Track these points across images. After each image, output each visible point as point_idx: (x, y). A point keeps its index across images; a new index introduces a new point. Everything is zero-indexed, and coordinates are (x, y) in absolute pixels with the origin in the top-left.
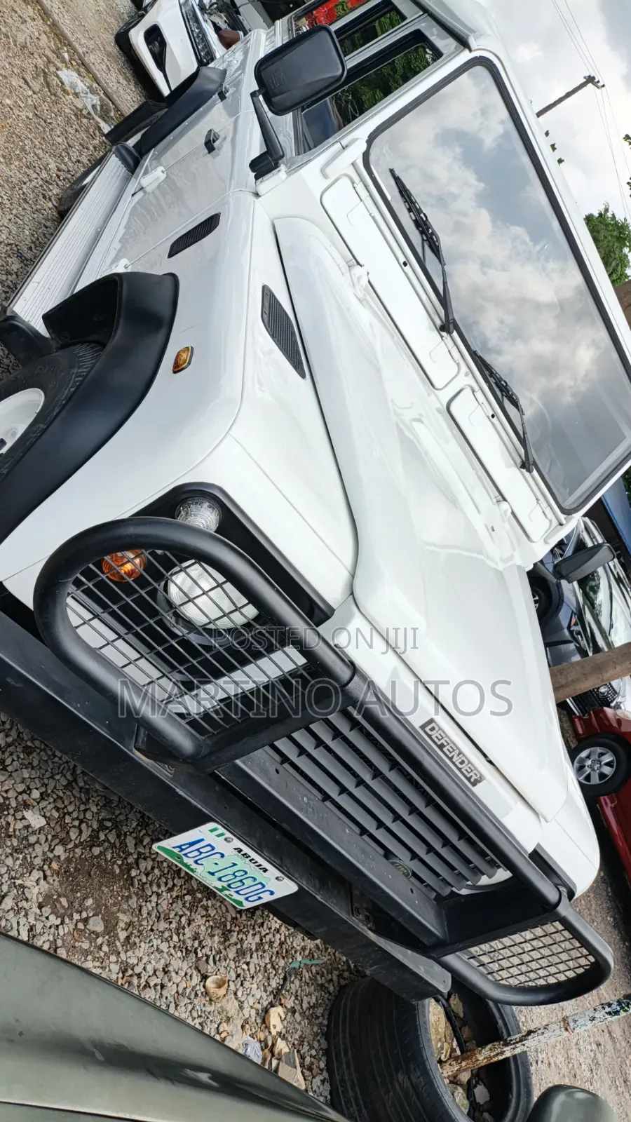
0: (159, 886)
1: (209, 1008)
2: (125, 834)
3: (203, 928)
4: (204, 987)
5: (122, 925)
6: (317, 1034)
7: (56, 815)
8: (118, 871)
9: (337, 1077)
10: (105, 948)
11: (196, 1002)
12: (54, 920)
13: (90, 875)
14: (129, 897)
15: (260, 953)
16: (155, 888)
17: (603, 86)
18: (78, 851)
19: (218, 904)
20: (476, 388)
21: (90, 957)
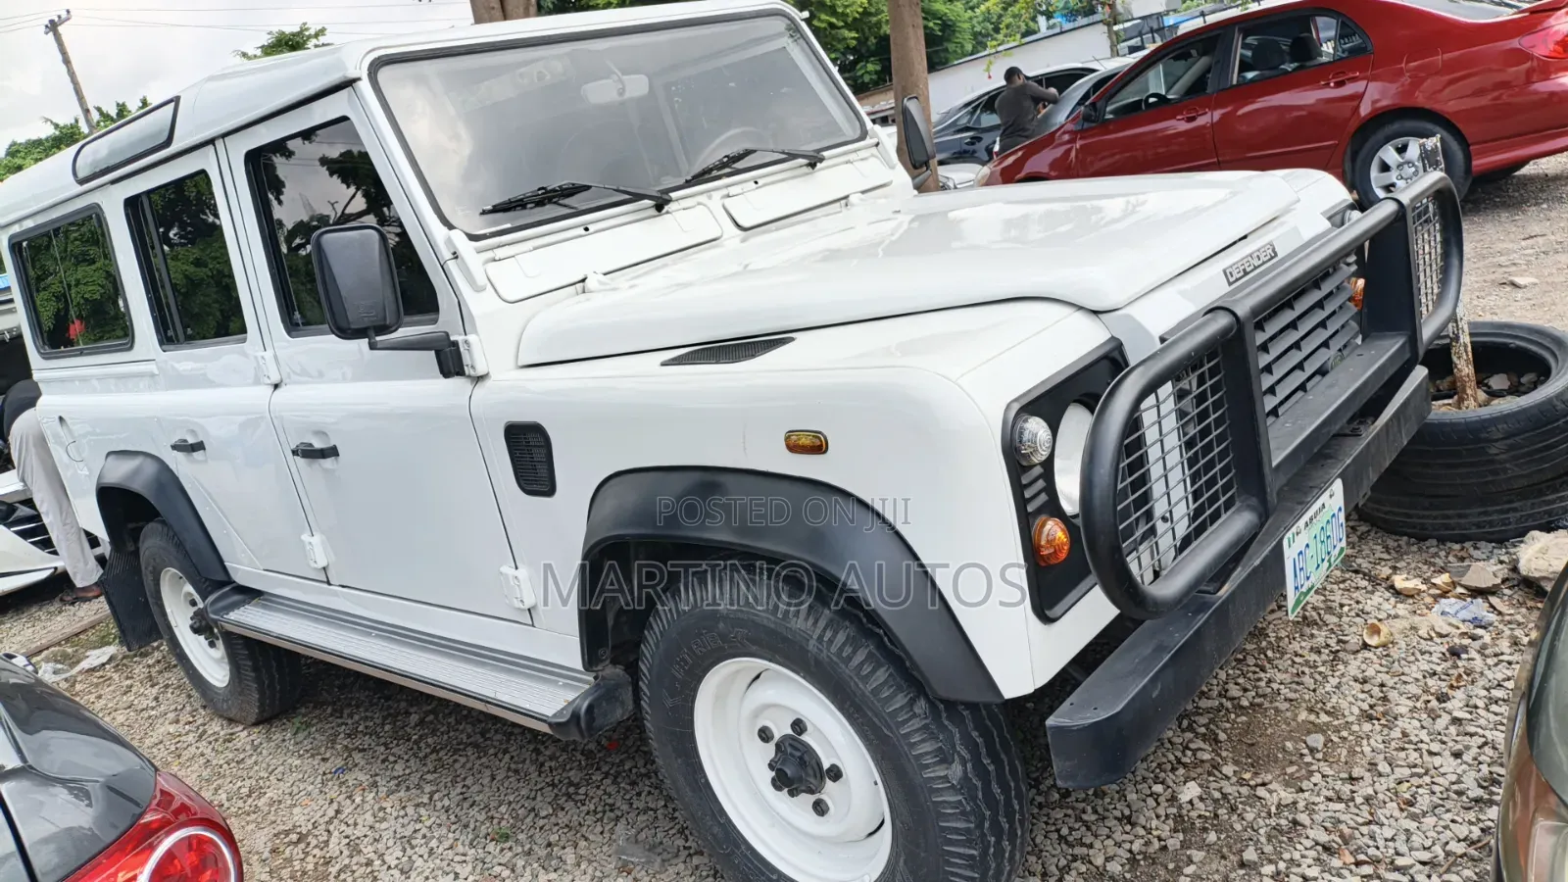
0: (1260, 679)
1: (1403, 645)
2: (1197, 707)
3: (1303, 644)
4: (1376, 648)
5: (1312, 717)
6: (1420, 549)
7: (1181, 771)
8: (1244, 718)
9: (1474, 530)
10: (1345, 734)
11: (1396, 657)
12: (1317, 778)
13: (1253, 745)
14: (1277, 710)
15: (1327, 593)
16: (1263, 684)
17: (68, 12)
18: (1224, 754)
19: (1272, 626)
20: (725, 192)
21: (1358, 749)
